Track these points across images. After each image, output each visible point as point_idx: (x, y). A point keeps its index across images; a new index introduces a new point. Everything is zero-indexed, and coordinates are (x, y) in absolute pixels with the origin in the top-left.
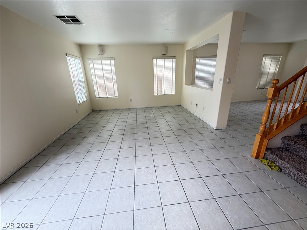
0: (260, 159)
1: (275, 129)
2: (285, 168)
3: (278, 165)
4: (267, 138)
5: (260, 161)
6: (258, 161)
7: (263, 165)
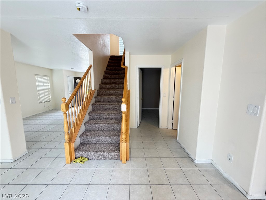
0: (74, 161)
1: (74, 133)
2: (89, 156)
3: (85, 157)
4: (72, 142)
5: (74, 162)
6: (73, 164)
7: (78, 164)
